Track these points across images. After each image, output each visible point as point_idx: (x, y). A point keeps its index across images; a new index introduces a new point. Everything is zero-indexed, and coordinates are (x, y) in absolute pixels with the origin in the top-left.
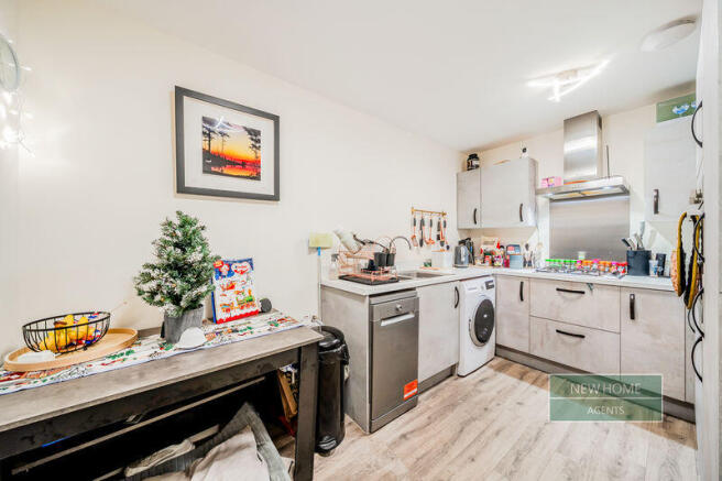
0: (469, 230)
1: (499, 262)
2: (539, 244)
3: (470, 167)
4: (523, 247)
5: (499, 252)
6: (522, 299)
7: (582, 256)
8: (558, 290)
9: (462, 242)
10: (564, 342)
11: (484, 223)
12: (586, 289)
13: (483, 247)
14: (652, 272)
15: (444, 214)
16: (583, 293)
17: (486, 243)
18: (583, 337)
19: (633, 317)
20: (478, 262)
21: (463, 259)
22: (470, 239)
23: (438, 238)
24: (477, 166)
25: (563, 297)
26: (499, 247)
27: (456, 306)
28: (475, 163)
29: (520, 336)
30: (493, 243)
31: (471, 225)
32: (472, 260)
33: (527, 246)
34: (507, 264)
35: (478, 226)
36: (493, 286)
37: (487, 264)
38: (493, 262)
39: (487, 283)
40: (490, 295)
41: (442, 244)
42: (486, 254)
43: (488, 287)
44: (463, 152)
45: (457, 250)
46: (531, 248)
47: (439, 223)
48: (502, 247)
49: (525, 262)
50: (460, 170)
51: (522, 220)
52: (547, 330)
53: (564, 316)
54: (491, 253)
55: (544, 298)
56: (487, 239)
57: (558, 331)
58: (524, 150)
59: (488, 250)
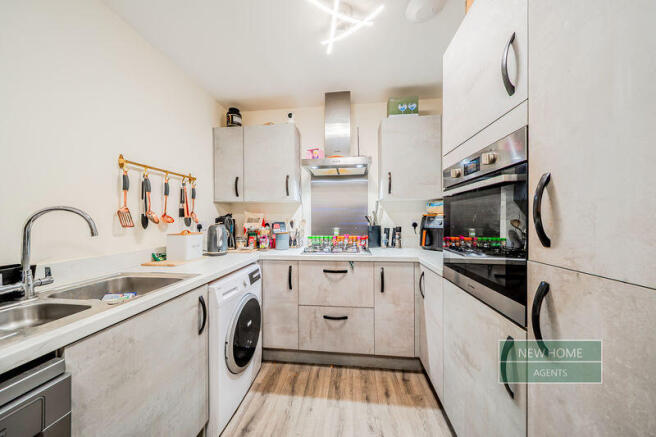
0: (230, 204)
1: (265, 244)
2: (304, 221)
3: (230, 123)
4: (288, 225)
5: (265, 231)
6: (291, 288)
7: (336, 232)
8: (325, 271)
9: (220, 220)
10: (330, 328)
11: (247, 196)
12: (348, 268)
13: (247, 226)
14: (383, 244)
15: (191, 179)
16: (345, 272)
17: (250, 221)
18: (346, 318)
19: (382, 290)
20: (241, 245)
21: (220, 243)
22: (230, 215)
23: (182, 213)
24: (239, 125)
25: (329, 279)
26: (265, 225)
27: (200, 332)
28: (236, 119)
29: (289, 332)
30: (257, 221)
31: (231, 197)
32: (231, 243)
33: (292, 223)
34: (273, 245)
35: (239, 199)
36: (259, 277)
37: (252, 246)
38: (258, 244)
39: (251, 275)
40: (255, 290)
41: (188, 222)
42: (251, 234)
43: (253, 280)
44: (221, 103)
45: (211, 230)
46: (296, 225)
47: (182, 192)
48: (268, 224)
49: (291, 240)
50: (217, 125)
51: (288, 194)
52: (315, 317)
53: (331, 300)
54: (256, 233)
55: (312, 282)
56: (252, 216)
57: (325, 317)
58: (290, 115)
59: (253, 229)
